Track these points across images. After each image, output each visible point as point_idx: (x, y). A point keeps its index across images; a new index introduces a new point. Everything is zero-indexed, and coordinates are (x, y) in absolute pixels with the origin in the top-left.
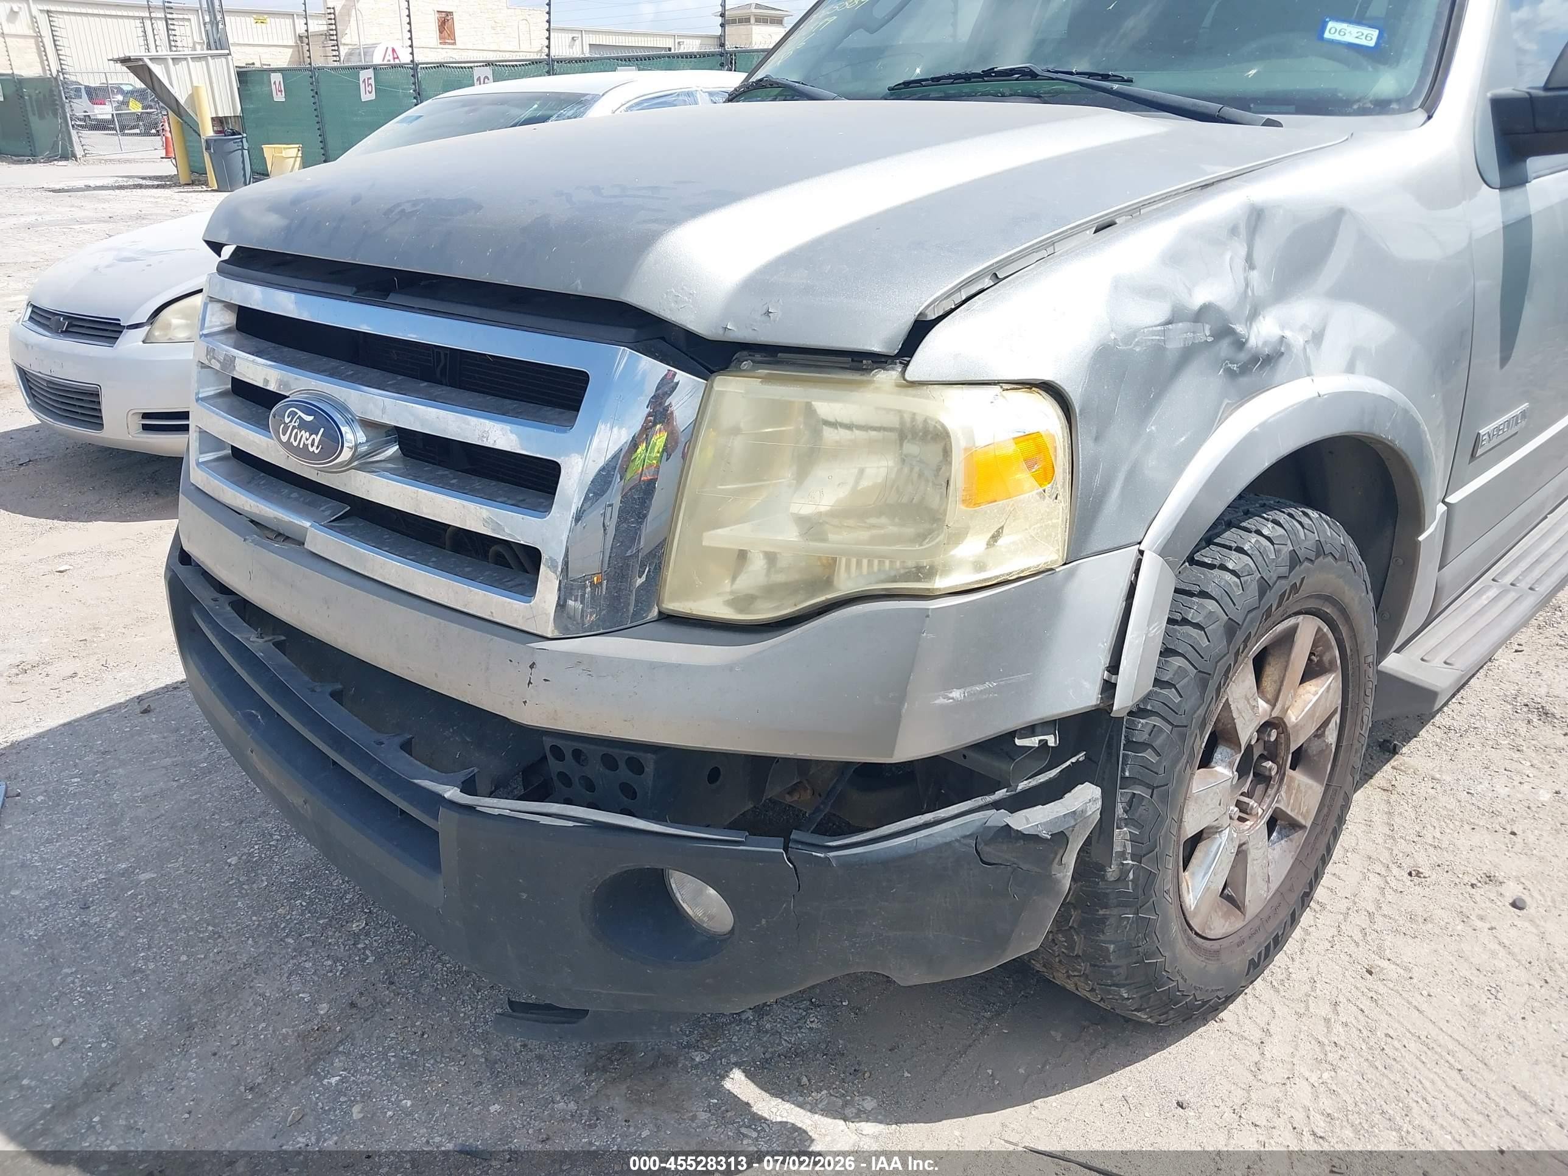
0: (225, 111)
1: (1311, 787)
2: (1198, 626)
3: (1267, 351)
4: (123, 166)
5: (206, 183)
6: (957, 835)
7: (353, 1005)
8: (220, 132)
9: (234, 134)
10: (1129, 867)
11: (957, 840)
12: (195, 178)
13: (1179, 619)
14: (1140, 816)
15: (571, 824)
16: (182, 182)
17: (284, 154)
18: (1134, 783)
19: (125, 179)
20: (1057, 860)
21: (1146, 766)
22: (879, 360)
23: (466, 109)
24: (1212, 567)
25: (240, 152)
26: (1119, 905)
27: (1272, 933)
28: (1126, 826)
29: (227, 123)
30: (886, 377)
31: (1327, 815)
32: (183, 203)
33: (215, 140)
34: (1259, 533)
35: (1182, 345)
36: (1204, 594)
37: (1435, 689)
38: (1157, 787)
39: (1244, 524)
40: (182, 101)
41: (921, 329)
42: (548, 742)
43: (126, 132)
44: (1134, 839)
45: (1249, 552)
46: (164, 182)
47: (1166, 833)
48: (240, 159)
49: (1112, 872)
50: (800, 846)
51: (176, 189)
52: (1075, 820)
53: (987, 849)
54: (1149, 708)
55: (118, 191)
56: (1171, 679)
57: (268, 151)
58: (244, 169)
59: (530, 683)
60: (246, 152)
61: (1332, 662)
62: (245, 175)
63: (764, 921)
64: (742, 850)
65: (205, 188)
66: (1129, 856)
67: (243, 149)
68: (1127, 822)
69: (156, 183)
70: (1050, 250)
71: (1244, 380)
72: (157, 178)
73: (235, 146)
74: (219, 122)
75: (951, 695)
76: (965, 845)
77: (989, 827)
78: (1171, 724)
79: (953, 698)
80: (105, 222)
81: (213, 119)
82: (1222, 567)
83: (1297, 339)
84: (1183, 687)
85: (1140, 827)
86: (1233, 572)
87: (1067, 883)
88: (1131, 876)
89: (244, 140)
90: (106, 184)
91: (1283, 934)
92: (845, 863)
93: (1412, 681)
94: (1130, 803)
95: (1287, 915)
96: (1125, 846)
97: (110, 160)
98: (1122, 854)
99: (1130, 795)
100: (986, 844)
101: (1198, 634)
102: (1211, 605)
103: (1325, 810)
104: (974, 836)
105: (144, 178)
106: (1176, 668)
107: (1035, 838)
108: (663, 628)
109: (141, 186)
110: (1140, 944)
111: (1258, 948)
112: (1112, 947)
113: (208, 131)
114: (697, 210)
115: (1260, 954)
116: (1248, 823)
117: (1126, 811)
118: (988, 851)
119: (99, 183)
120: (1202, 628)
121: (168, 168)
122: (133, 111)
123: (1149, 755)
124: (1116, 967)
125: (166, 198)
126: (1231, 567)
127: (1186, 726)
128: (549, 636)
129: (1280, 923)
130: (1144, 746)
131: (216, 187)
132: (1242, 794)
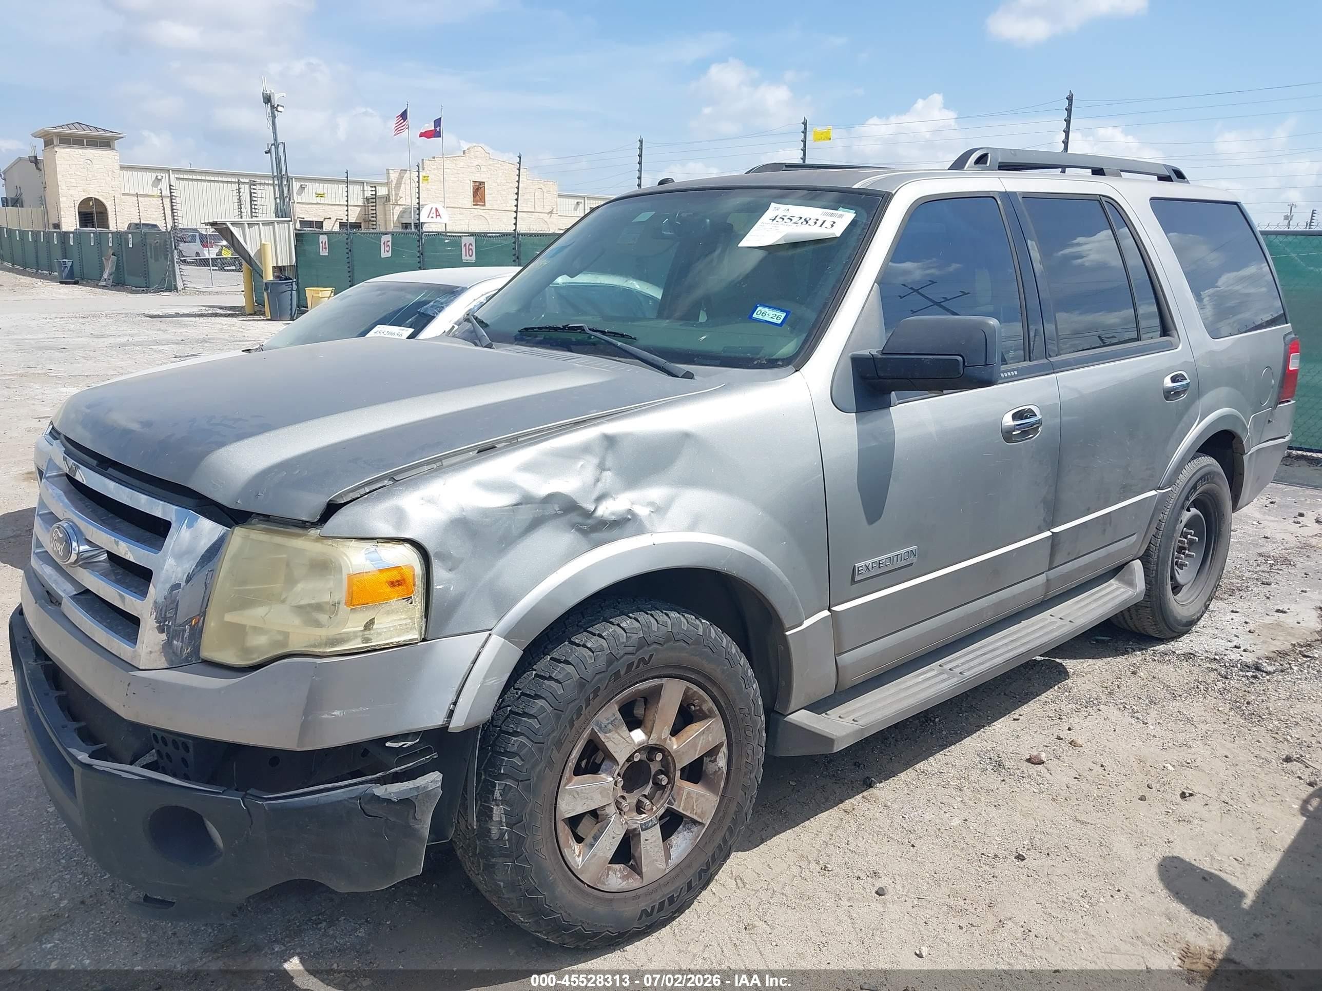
0: (284, 262)
1: (703, 796)
2: (557, 681)
3: (613, 518)
4: (212, 297)
5: (264, 314)
6: (345, 797)
7: (83, 902)
8: (278, 277)
9: (286, 279)
10: (504, 831)
11: (345, 800)
12: (255, 310)
13: (547, 676)
14: (510, 799)
15: (137, 778)
16: (247, 313)
17: (320, 295)
18: (507, 778)
19: (207, 308)
20: (411, 816)
21: (514, 766)
22: (304, 525)
23: (379, 292)
24: (578, 645)
25: (290, 292)
26: (502, 855)
27: (668, 894)
28: (502, 805)
29: (285, 270)
30: (314, 532)
31: (724, 817)
32: (241, 330)
33: (272, 283)
34: (619, 625)
35: (532, 516)
36: (567, 662)
37: (832, 737)
38: (521, 781)
39: (611, 620)
40: (252, 255)
41: (332, 509)
42: (152, 731)
43: (225, 268)
44: (506, 813)
45: (605, 637)
46: (235, 312)
47: (531, 811)
48: (290, 297)
49: (495, 831)
50: (251, 797)
51: (241, 318)
52: (418, 792)
53: (365, 806)
54: (519, 730)
55: (197, 318)
56: (534, 713)
57: (310, 292)
58: (291, 304)
59: (127, 694)
60: (294, 292)
61: (711, 711)
62: (291, 309)
63: (237, 842)
64: (222, 798)
65: (262, 318)
66: (504, 824)
67: (292, 290)
68: (503, 802)
69: (229, 312)
70: (439, 464)
71: (595, 536)
72: (231, 308)
73: (286, 288)
74: (279, 269)
75: (333, 713)
76: (351, 803)
77: (367, 794)
78: (532, 741)
79: (335, 715)
80: (177, 344)
81: (274, 268)
82: (585, 646)
83: (642, 511)
84: (543, 719)
85: (510, 806)
86: (590, 649)
87: (426, 833)
88: (506, 837)
89: (294, 283)
90: (191, 312)
91: (678, 896)
92: (273, 809)
93: (813, 730)
94: (504, 790)
95: (684, 883)
96: (501, 818)
97: (204, 292)
98: (500, 823)
99: (504, 785)
100: (365, 804)
101: (557, 686)
102: (569, 669)
103: (721, 814)
104: (360, 798)
105: (221, 308)
106: (539, 706)
107: (389, 801)
108: (201, 667)
109: (216, 315)
110: (521, 883)
111: (653, 902)
112: (502, 884)
113: (269, 276)
114: (240, 437)
115: (653, 907)
116: (643, 816)
117: (501, 795)
118: (367, 808)
119: (186, 311)
120: (560, 683)
121: (240, 301)
122: (224, 256)
123: (516, 760)
124: (509, 899)
125: (230, 325)
126: (589, 646)
127: (543, 743)
128: (141, 668)
129: (678, 887)
130: (514, 755)
131: (269, 318)
132: (645, 796)
